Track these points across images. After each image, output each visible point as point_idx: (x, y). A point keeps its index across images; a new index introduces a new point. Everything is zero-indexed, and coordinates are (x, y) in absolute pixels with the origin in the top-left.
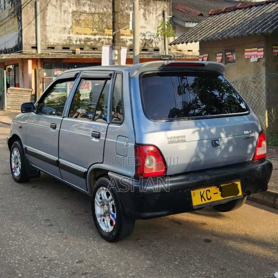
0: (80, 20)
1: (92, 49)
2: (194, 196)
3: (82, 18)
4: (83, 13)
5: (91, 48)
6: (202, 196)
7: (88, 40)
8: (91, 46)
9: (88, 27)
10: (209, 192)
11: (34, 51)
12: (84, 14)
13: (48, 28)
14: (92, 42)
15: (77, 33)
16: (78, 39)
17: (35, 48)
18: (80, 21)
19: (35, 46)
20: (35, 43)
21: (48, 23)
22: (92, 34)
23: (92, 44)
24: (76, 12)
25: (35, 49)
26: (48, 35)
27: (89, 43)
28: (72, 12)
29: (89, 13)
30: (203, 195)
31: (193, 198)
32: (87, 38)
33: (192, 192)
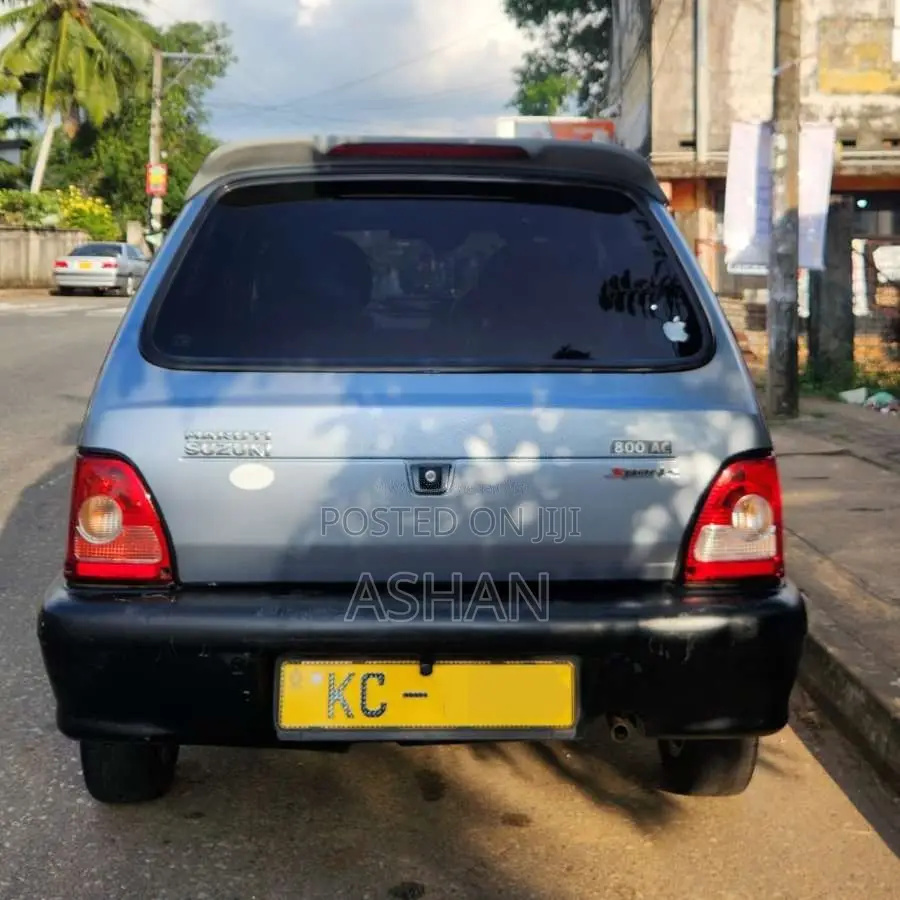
0: (846, 44)
1: (888, 144)
3: (855, 37)
4: (857, 20)
5: (885, 140)
7: (875, 112)
8: (883, 133)
9: (875, 69)
10: (381, 682)
11: (687, 155)
12: (860, 25)
13: (734, 80)
14: (889, 120)
15: (835, 92)
16: (839, 112)
17: (692, 144)
18: (847, 51)
19: (690, 139)
20: (689, 129)
21: (734, 64)
22: (889, 92)
23: (889, 126)
24: (833, 20)
25: (691, 148)
26: (735, 102)
27: (876, 124)
28: (819, 22)
29: (880, 20)
32: (872, 107)
33: (288, 668)
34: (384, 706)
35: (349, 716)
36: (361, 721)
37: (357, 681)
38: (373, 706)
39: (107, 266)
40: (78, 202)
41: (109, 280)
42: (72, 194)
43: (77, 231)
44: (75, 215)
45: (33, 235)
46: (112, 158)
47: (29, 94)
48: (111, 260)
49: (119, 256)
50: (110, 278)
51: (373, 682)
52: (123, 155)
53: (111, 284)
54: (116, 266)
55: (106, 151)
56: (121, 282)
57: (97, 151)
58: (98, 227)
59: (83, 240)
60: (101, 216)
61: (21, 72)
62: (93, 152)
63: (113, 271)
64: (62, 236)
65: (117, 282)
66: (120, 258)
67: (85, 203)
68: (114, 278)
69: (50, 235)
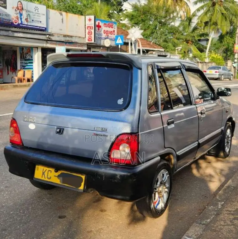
2: (38, 170)
6: (43, 173)
10: (51, 172)
30: (45, 173)
31: (36, 171)
33: (37, 166)
34: (51, 177)
35: (45, 178)
36: (46, 179)
37: (47, 171)
38: (49, 177)
39: (216, 72)
40: (214, 55)
41: (217, 76)
42: (212, 53)
43: (212, 63)
44: (213, 59)
45: (200, 64)
46: (228, 43)
47: (206, 27)
48: (217, 71)
49: (220, 70)
50: (216, 75)
51: (49, 172)
52: (231, 42)
53: (217, 77)
54: (219, 72)
55: (226, 41)
56: (220, 77)
57: (224, 41)
58: (218, 61)
59: (214, 65)
60: (219, 58)
61: (205, 21)
62: (223, 42)
63: (218, 74)
64: (208, 64)
65: (218, 76)
66: (221, 70)
67: (215, 56)
68: (218, 75)
69: (204, 64)
